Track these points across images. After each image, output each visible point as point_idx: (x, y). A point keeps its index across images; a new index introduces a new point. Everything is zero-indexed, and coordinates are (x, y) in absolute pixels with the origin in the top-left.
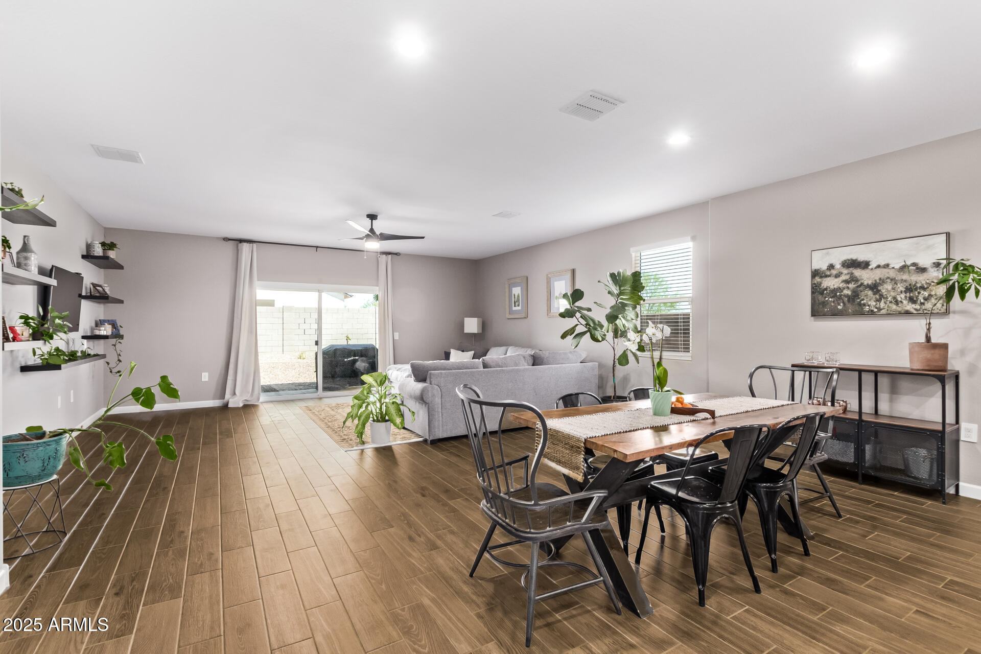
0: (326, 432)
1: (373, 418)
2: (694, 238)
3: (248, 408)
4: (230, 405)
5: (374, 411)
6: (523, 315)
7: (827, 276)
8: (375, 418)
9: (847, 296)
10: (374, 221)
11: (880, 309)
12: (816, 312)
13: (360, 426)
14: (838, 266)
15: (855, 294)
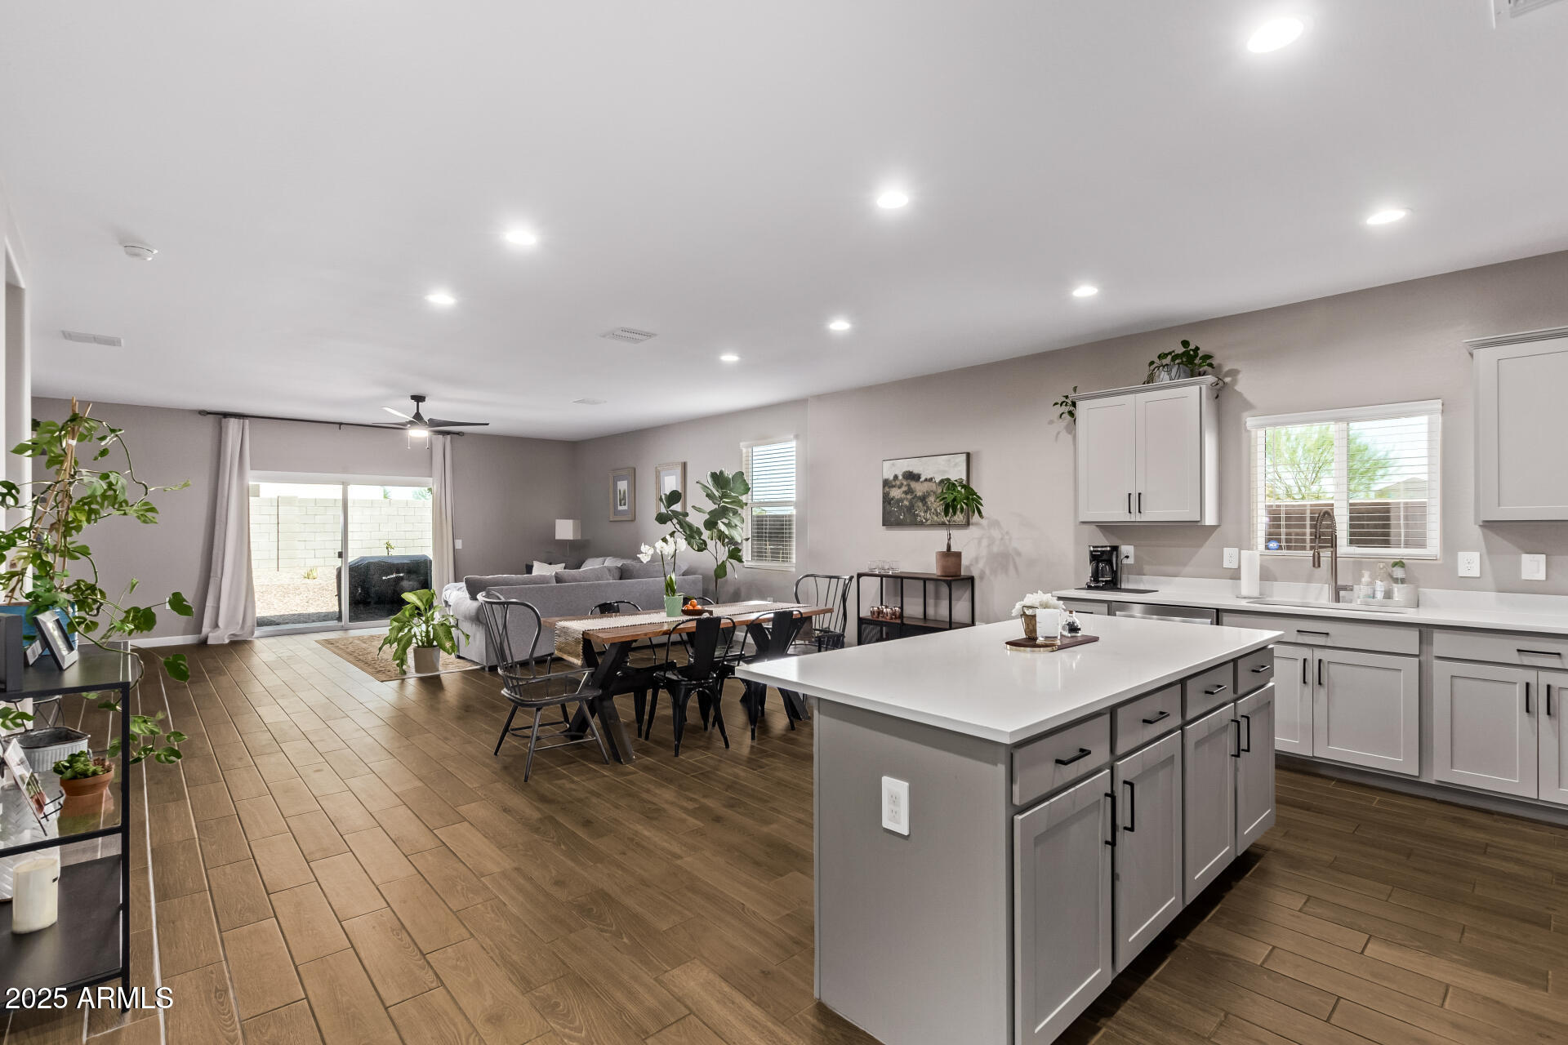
0: (357, 666)
1: (417, 643)
2: (797, 437)
3: (238, 645)
4: (210, 642)
5: (418, 634)
6: (629, 517)
7: (894, 486)
8: (420, 644)
9: (906, 506)
10: (420, 403)
11: (927, 520)
12: (890, 521)
13: (400, 652)
14: (900, 477)
15: (911, 508)
